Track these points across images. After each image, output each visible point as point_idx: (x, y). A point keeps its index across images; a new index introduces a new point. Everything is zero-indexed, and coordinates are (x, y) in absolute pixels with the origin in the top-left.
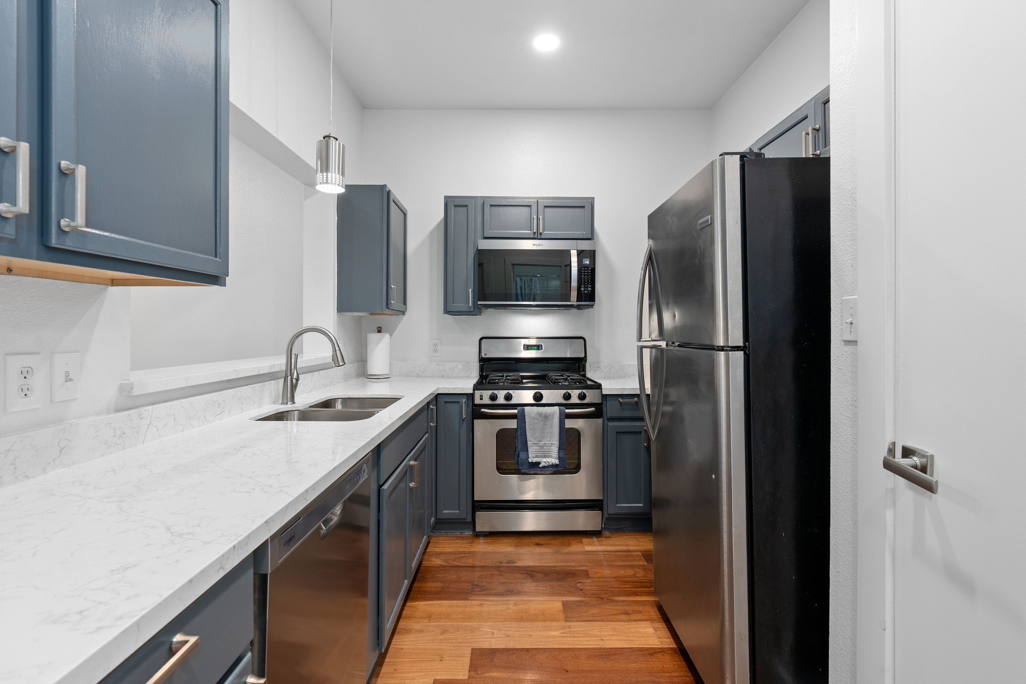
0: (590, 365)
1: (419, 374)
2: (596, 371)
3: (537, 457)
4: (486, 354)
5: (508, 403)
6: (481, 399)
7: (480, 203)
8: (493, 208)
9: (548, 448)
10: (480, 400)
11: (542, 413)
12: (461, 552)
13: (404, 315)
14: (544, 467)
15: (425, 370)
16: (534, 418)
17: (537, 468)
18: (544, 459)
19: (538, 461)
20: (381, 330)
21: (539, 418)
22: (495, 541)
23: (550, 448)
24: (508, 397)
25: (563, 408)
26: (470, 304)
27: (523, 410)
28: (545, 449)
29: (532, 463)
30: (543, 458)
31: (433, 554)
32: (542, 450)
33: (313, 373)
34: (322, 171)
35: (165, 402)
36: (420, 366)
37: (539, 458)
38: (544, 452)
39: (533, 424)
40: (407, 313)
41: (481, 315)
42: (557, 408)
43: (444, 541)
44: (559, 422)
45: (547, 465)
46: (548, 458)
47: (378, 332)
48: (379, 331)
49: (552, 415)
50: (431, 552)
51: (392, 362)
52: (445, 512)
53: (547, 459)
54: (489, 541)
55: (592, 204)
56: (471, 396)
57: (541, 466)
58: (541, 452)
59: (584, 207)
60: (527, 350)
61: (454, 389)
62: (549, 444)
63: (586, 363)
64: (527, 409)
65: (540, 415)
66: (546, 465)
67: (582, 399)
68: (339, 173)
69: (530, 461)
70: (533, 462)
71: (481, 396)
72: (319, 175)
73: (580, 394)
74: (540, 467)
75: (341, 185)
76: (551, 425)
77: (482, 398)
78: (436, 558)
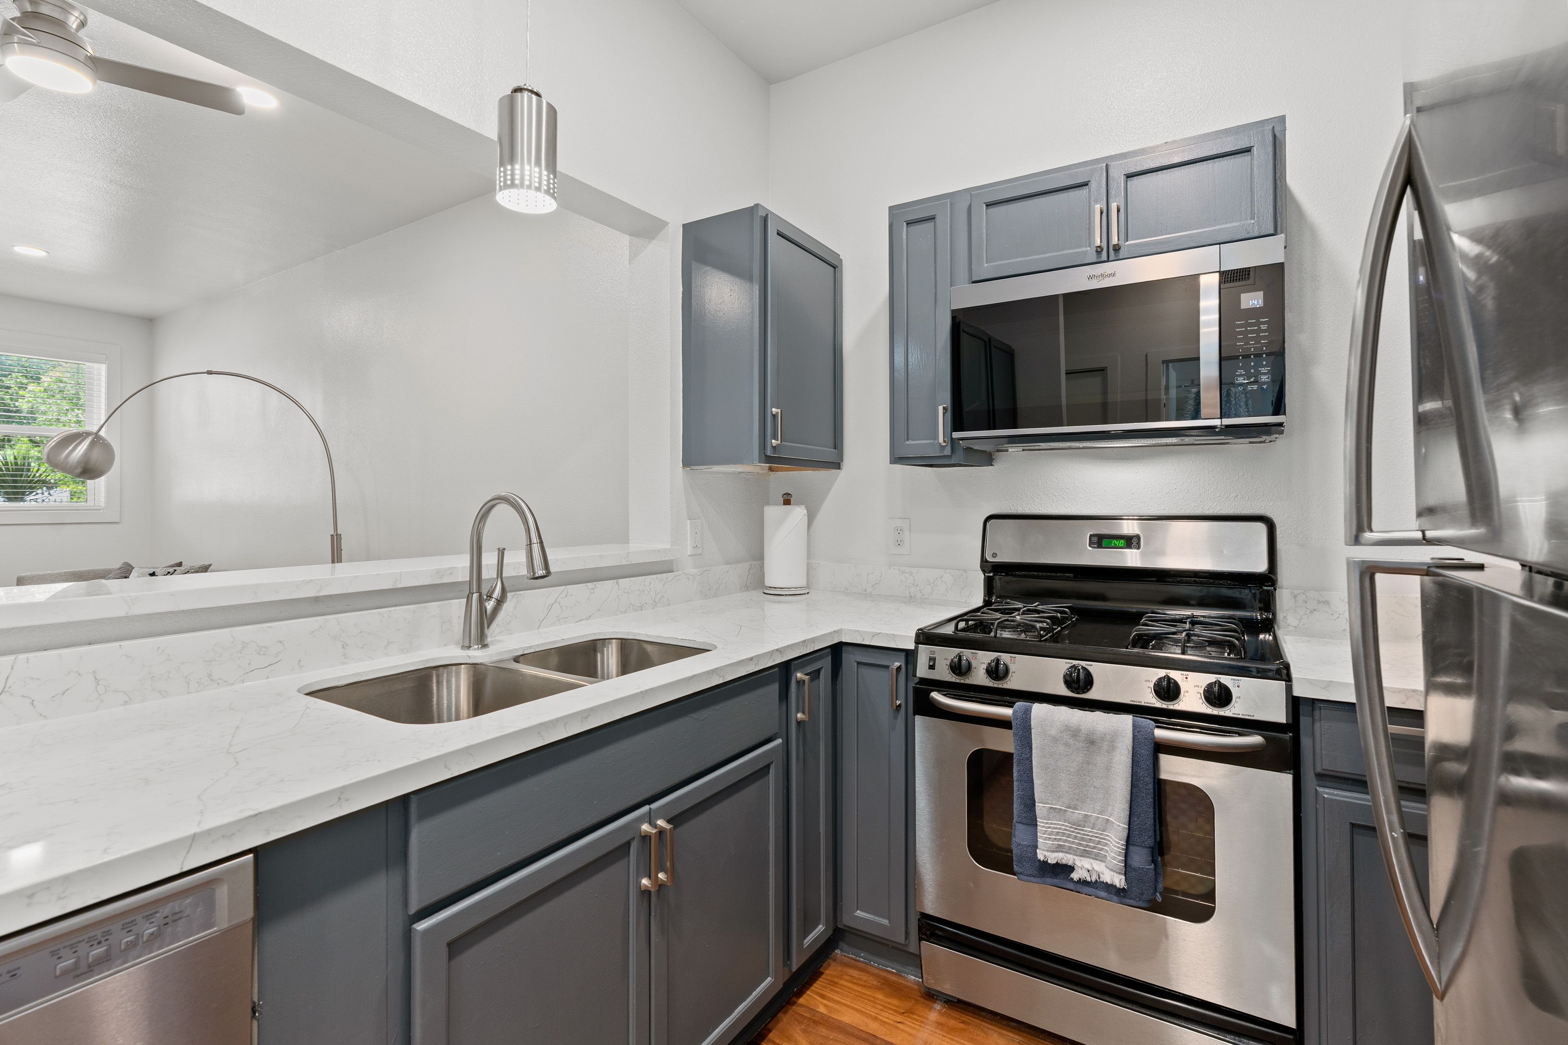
0: (1292, 593)
1: (866, 589)
2: (1315, 612)
3: (1059, 849)
4: (994, 555)
5: (996, 686)
6: (932, 667)
7: (962, 206)
8: (994, 210)
9: (1097, 833)
10: (929, 669)
11: (1080, 730)
12: (864, 1035)
13: (840, 469)
14: (1083, 882)
15: (877, 582)
16: (1055, 740)
17: (1064, 879)
18: (1082, 858)
19: (1064, 862)
20: (790, 500)
21: (1071, 741)
22: (964, 1030)
23: (1102, 834)
24: (996, 671)
25: (1146, 722)
26: (941, 440)
27: (1027, 712)
28: (1086, 831)
29: (1045, 863)
30: (1082, 856)
31: (805, 1017)
32: (1078, 833)
33: (595, 583)
34: (502, 164)
35: (90, 644)
36: (868, 574)
37: (1070, 853)
38: (1082, 839)
39: (1052, 755)
40: (846, 464)
41: (992, 465)
42: (1127, 720)
43: (852, 982)
44: (1130, 764)
45: (1093, 880)
46: (1097, 859)
47: (784, 505)
48: (787, 502)
49: (1113, 739)
50: (803, 1009)
51: (819, 563)
52: (859, 913)
53: (1092, 861)
54: (952, 1023)
55: (1278, 134)
56: (910, 656)
57: (1075, 876)
58: (1076, 837)
59: (1250, 151)
60: (1098, 547)
61: (875, 635)
62: (1100, 820)
63: (1275, 589)
64: (1039, 710)
65: (1074, 732)
66: (1089, 879)
67: (1215, 703)
68: (538, 163)
69: (1041, 856)
70: (1049, 862)
71: (932, 659)
72: (498, 172)
73: (1210, 686)
74: (1072, 879)
75: (545, 190)
76: (1108, 768)
77: (934, 665)
78: (804, 1031)
